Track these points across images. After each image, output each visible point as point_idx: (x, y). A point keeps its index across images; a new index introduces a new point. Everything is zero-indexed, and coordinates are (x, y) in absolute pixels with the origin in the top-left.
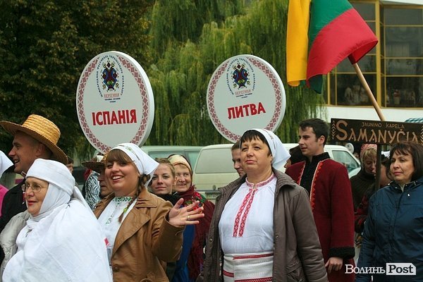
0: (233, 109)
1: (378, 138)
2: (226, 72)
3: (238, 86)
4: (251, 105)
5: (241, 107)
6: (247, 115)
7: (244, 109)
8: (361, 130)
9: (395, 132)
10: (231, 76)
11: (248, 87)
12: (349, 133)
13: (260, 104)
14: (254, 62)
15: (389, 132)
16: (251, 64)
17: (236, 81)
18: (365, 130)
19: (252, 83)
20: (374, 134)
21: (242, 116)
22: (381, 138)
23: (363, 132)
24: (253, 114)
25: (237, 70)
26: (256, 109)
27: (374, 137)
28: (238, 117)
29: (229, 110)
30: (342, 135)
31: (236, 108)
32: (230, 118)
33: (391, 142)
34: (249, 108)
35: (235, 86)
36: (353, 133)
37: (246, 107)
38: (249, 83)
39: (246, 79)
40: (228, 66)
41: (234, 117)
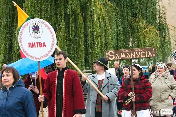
0: (31, 43)
1: (131, 56)
2: (29, 25)
3: (34, 33)
4: (40, 43)
5: (35, 43)
6: (38, 47)
7: (36, 44)
8: (122, 54)
9: (140, 53)
10: (31, 28)
11: (39, 34)
12: (115, 56)
13: (44, 43)
14: (43, 23)
15: (136, 53)
16: (42, 24)
17: (34, 31)
18: (124, 54)
19: (41, 32)
20: (129, 55)
21: (35, 47)
22: (133, 56)
23: (123, 55)
24: (40, 47)
25: (34, 26)
26: (42, 45)
27: (129, 56)
28: (33, 47)
29: (29, 43)
30: (112, 57)
31: (33, 43)
32: (29, 47)
33: (138, 57)
34: (39, 44)
35: (33, 33)
36: (118, 56)
37: (37, 43)
38: (39, 32)
39: (38, 30)
40: (30, 23)
41: (31, 47)
